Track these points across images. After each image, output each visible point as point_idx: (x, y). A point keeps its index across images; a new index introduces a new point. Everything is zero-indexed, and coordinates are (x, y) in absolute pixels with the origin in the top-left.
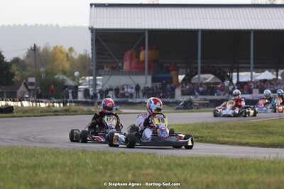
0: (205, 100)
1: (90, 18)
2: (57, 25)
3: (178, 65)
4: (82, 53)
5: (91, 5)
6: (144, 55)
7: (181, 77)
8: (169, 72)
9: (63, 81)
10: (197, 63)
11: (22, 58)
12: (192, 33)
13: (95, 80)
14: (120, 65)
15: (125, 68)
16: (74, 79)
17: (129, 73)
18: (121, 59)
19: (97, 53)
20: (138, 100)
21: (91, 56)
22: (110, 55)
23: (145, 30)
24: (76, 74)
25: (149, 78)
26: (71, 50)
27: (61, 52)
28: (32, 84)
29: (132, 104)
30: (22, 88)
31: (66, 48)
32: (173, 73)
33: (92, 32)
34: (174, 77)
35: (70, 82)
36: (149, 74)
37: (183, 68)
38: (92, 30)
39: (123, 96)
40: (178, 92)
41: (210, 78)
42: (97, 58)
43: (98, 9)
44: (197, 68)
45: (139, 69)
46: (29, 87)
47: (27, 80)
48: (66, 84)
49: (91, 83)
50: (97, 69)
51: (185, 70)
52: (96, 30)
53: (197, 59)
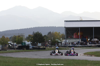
0: (95, 45)
1: (65, 24)
2: (55, 26)
3: (88, 36)
4: (62, 33)
5: (65, 21)
6: (79, 34)
7: (89, 39)
8: (86, 38)
9: (58, 41)
10: (93, 36)
11: (47, 35)
12: (92, 28)
13: (66, 40)
14: (73, 36)
15: (74, 37)
16: (61, 40)
17: (75, 39)
18: (73, 35)
19: (67, 34)
20: (78, 46)
21: (65, 34)
22: (70, 34)
23: (79, 27)
24: (61, 39)
25: (80, 40)
26: (59, 33)
27: (57, 33)
28: (50, 42)
29: (76, 47)
30: (47, 43)
31: (58, 32)
32: (87, 38)
33: (65, 28)
34: (87, 40)
35: (59, 41)
36: (80, 39)
37: (89, 37)
38: (65, 27)
39: (74, 44)
40: (88, 43)
41: (96, 40)
42: (67, 35)
43: (67, 22)
44: (93, 37)
45: (78, 38)
46: (49, 43)
47: (48, 41)
48: (59, 42)
49: (65, 41)
50: (67, 38)
51: (89, 38)
52: (66, 27)
53: (93, 35)
